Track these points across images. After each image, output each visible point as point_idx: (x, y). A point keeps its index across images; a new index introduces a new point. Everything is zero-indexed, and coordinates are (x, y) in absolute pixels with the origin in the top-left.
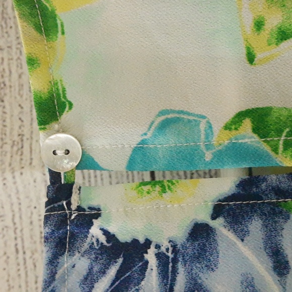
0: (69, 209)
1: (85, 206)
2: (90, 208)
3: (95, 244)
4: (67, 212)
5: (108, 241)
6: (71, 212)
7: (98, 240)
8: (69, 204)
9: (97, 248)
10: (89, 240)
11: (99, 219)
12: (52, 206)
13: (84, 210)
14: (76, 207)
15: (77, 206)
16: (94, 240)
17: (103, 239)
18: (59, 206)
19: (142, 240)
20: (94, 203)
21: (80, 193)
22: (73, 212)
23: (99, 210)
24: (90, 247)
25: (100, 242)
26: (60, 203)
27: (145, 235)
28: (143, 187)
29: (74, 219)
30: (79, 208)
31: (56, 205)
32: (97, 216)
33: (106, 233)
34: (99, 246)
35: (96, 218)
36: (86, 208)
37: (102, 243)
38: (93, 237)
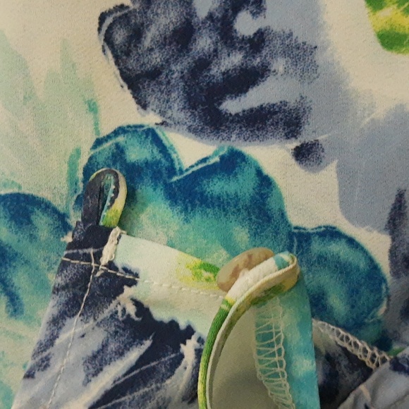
0: (97, 261)
1: (119, 263)
2: (125, 270)
3: (120, 314)
4: (93, 264)
5: (137, 314)
6: (98, 267)
7: (124, 310)
8: (98, 256)
9: (121, 319)
10: (112, 306)
11: (134, 288)
12: (75, 251)
13: (116, 269)
14: (107, 261)
15: (109, 262)
16: (120, 309)
17: (131, 310)
18: (85, 254)
19: (183, 325)
20: (133, 266)
21: (118, 243)
22: (101, 267)
23: (137, 275)
24: (111, 316)
25: (127, 313)
26: (86, 251)
27: (188, 321)
28: (203, 271)
29: (99, 277)
30: (111, 265)
31: (81, 252)
32: (132, 283)
33: (137, 303)
34: (125, 317)
35: (130, 286)
36: (120, 267)
37: (129, 315)
38: (120, 304)
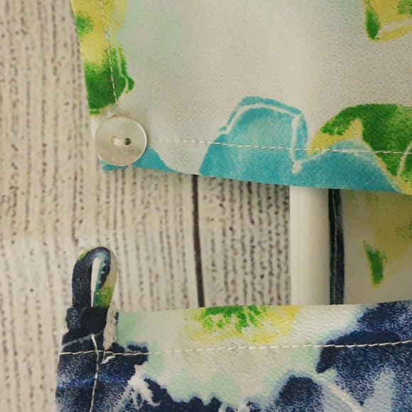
0: (101, 347)
1: (123, 343)
2: (131, 347)
3: (135, 402)
4: (97, 352)
5: (155, 399)
6: (102, 353)
7: (139, 397)
8: (100, 339)
9: (137, 408)
10: (125, 395)
11: (145, 364)
12: (75, 341)
13: (122, 350)
14: (110, 345)
15: (113, 344)
16: (134, 396)
17: (147, 395)
18: (85, 342)
19: (206, 400)
20: (138, 340)
21: (117, 322)
22: (105, 353)
23: (145, 350)
24: (127, 406)
25: (143, 400)
26: (86, 338)
27: (212, 393)
28: (211, 316)
29: (107, 363)
30: (115, 347)
31: (81, 341)
32: (142, 359)
33: (153, 385)
34: (141, 405)
35: (141, 364)
36: (125, 347)
37: (145, 402)
38: (133, 391)
